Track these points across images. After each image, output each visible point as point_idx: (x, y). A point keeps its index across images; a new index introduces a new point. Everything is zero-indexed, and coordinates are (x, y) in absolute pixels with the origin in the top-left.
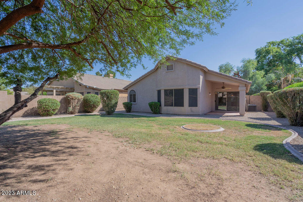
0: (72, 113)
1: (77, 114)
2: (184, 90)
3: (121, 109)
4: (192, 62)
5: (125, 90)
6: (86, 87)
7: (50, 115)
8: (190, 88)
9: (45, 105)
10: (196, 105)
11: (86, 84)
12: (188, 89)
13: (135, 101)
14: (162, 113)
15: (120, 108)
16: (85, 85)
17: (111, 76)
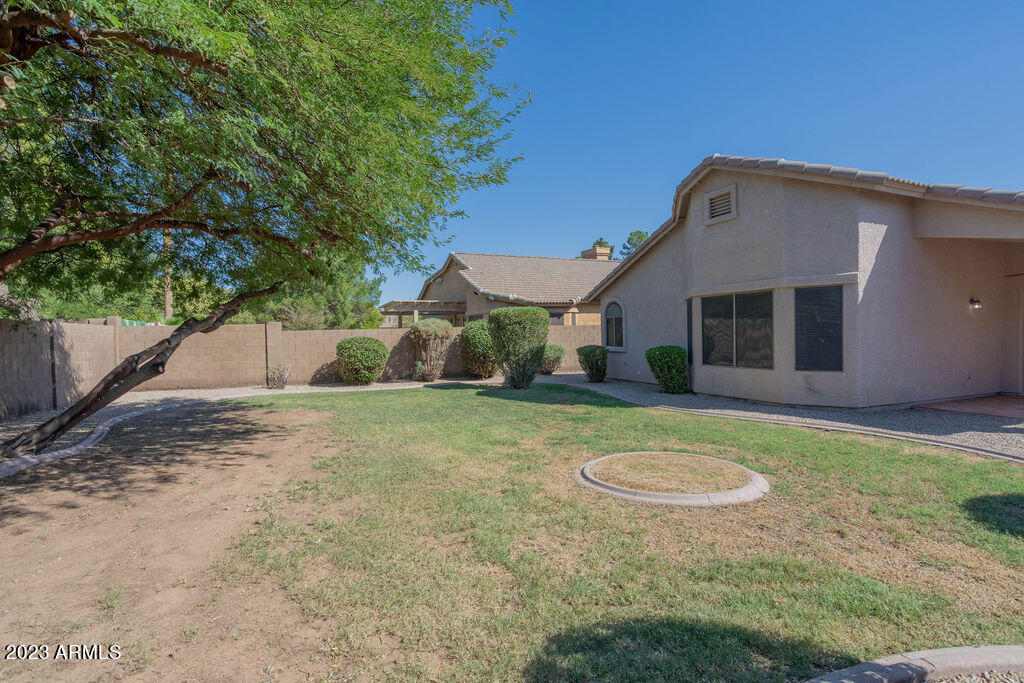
0: (423, 378)
1: (437, 382)
2: (775, 297)
3: (571, 369)
4: (833, 168)
5: (591, 303)
6: (486, 296)
7: (367, 382)
8: (799, 285)
9: (349, 356)
10: (836, 364)
11: (487, 291)
12: (793, 292)
13: (620, 343)
14: (695, 391)
15: (570, 366)
16: (483, 294)
17: (602, 255)
